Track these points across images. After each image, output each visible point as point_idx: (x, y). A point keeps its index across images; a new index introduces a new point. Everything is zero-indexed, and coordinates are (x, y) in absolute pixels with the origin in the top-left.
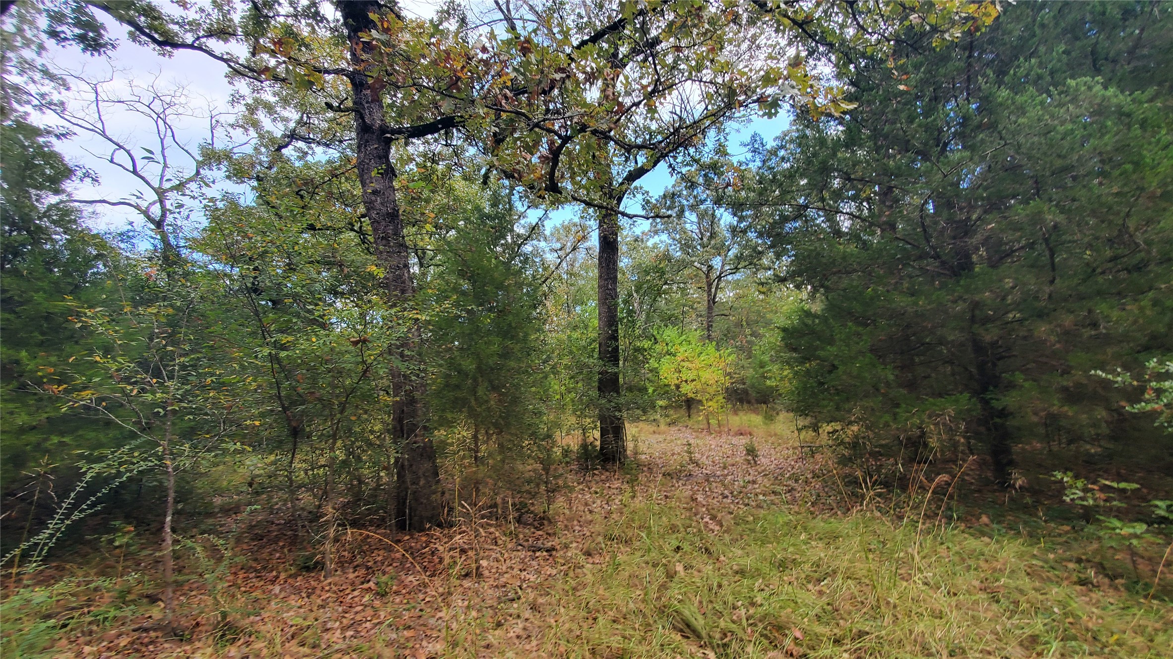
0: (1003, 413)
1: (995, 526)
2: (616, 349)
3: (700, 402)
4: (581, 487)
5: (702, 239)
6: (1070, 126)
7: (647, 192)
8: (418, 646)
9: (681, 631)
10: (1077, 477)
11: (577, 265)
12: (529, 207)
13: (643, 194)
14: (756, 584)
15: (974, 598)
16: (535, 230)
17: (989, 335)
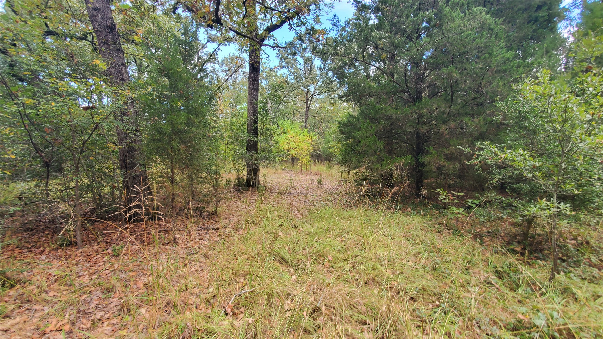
0: (423, 165)
1: (412, 212)
2: (257, 128)
3: (299, 159)
4: (235, 199)
5: (305, 74)
6: (470, 32)
7: (276, 39)
8: (138, 279)
9: (279, 261)
10: (444, 191)
11: (238, 82)
12: (208, 41)
13: (274, 40)
14: (315, 239)
15: (400, 239)
16: (212, 57)
17: (423, 130)
